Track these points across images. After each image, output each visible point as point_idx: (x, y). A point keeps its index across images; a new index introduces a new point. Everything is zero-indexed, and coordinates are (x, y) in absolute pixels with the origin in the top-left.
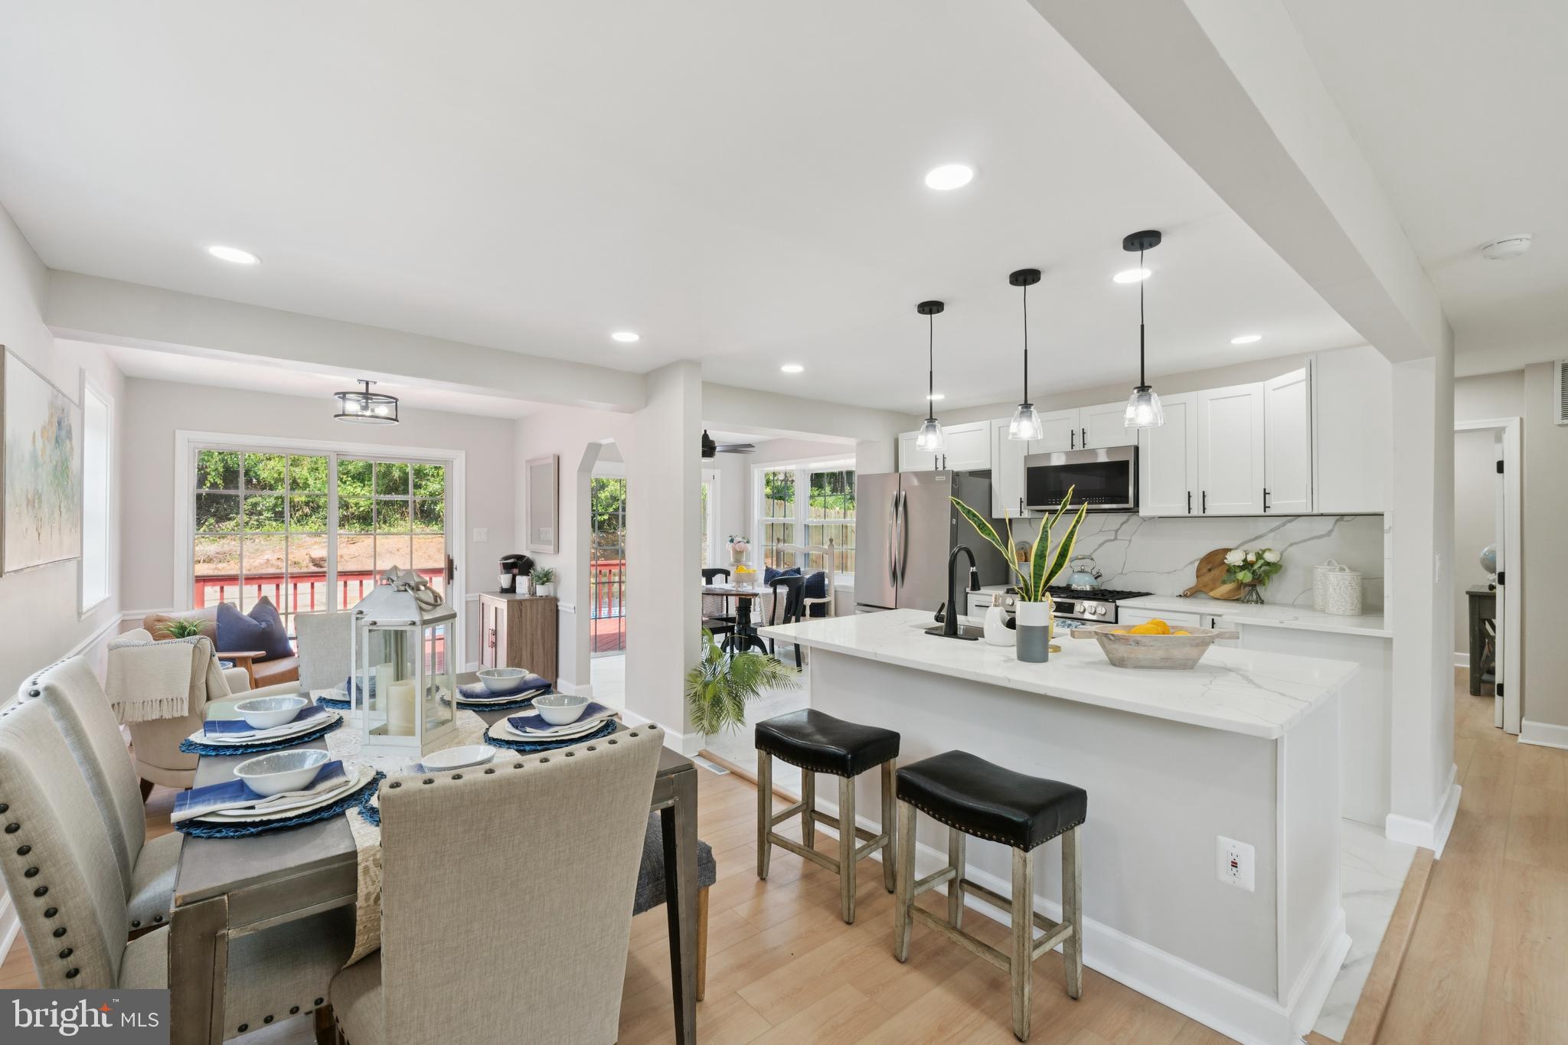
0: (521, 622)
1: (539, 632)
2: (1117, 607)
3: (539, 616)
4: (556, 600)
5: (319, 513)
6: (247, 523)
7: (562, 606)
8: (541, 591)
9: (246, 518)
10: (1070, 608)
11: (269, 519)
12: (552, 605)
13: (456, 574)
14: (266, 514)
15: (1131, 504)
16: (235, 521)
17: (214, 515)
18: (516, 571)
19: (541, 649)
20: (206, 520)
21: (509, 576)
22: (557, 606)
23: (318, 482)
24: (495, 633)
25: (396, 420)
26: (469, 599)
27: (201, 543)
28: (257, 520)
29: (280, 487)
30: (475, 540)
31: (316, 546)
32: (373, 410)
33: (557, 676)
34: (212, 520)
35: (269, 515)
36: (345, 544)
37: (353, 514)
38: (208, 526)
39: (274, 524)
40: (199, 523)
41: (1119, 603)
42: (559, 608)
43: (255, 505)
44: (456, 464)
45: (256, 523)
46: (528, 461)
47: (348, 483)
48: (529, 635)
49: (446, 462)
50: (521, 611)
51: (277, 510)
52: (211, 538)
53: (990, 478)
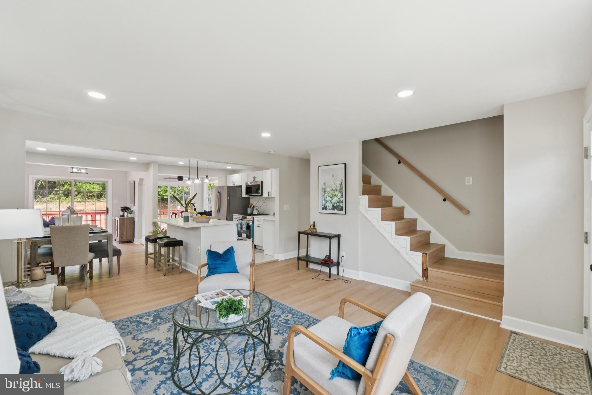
0: (123, 224)
1: (129, 226)
2: (253, 217)
3: (129, 222)
4: (134, 218)
5: (80, 194)
6: (54, 198)
7: (136, 220)
8: (130, 216)
9: (53, 196)
10: (246, 218)
11: (62, 196)
12: (133, 220)
13: (109, 212)
14: (61, 195)
15: (260, 194)
16: (49, 197)
17: (41, 195)
18: (124, 211)
19: (129, 231)
20: (38, 197)
21: (123, 212)
22: (134, 220)
23: (80, 183)
24: (117, 227)
25: (87, 173)
26: (113, 219)
27: (36, 205)
28: (58, 197)
29: (66, 185)
30: (115, 203)
31: (79, 206)
32: (81, 171)
33: (134, 238)
34: (40, 197)
35: (62, 195)
36: (89, 205)
37: (93, 195)
38: (39, 199)
39: (64, 198)
40: (36, 198)
41: (254, 216)
42: (135, 220)
43: (57, 191)
44: (109, 182)
45: (57, 198)
46: (129, 182)
47: (91, 184)
48: (126, 226)
49: (106, 182)
50: (123, 221)
51: (65, 193)
52: (40, 203)
53: (242, 187)
